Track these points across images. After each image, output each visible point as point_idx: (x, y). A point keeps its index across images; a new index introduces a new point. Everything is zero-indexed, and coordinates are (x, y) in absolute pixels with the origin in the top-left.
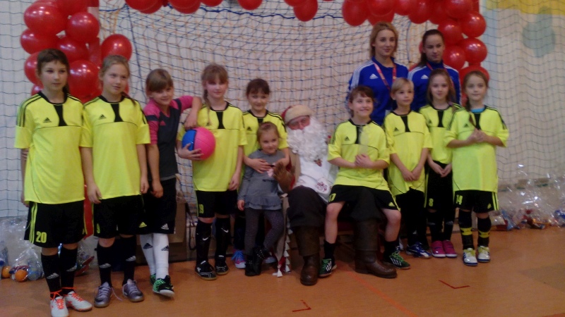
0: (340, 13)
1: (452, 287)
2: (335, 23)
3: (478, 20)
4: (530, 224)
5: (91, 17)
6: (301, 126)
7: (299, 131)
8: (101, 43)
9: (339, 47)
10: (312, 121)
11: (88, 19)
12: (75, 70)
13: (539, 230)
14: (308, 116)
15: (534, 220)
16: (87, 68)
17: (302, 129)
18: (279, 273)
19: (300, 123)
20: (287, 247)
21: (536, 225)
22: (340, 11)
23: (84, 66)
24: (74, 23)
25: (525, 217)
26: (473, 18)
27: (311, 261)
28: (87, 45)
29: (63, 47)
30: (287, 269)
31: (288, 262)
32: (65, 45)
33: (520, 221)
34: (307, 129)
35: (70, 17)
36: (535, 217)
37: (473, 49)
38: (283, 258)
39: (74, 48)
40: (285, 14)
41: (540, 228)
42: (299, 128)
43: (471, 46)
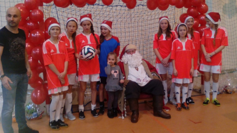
0: (146, 4)
1: (195, 123)
2: (144, 8)
3: (204, 7)
4: (227, 92)
5: (40, 11)
6: (131, 53)
7: (130, 55)
8: (44, 21)
9: (145, 17)
10: (137, 52)
11: (39, 12)
12: (34, 34)
13: (230, 94)
14: (135, 50)
15: (228, 90)
16: (39, 33)
17: (132, 54)
18: (123, 118)
19: (131, 52)
20: (125, 106)
21: (229, 92)
22: (146, 3)
23: (38, 32)
24: (33, 14)
25: (224, 89)
26: (203, 6)
27: (135, 113)
28: (38, 22)
29: (28, 24)
30: (126, 115)
31: (126, 112)
32: (29, 23)
33: (222, 91)
34: (134, 55)
35: (31, 11)
36: (229, 89)
37: (203, 19)
38: (124, 111)
39: (33, 24)
40: (122, 5)
41: (231, 93)
42: (130, 54)
43: (202, 18)
